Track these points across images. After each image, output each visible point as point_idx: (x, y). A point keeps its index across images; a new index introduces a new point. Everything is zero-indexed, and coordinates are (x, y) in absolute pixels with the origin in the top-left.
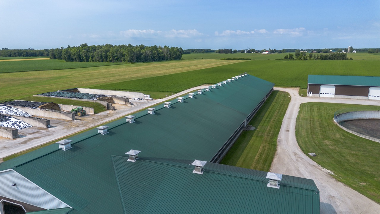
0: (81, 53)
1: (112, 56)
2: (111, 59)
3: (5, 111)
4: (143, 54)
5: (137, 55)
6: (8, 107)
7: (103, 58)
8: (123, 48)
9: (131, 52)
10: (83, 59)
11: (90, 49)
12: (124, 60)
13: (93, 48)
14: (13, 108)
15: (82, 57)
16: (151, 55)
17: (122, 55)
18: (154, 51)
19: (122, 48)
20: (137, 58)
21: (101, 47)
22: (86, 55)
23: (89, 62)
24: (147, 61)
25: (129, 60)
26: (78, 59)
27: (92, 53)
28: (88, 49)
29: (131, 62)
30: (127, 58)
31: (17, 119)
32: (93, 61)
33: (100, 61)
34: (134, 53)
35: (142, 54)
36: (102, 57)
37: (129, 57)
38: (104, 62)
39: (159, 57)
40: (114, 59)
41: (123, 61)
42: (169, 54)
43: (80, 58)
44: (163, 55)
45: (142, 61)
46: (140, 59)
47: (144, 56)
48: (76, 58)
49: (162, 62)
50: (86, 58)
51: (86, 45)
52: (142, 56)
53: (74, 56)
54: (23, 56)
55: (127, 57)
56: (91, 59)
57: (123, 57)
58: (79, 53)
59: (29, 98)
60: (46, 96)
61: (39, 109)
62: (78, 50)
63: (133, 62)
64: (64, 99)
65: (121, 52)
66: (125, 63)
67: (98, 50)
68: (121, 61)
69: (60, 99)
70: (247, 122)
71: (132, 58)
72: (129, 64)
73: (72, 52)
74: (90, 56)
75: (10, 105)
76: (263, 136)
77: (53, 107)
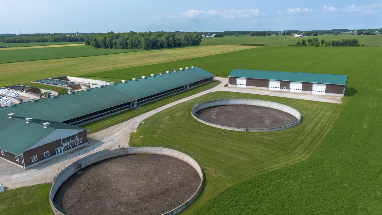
0: (106, 40)
1: (131, 44)
2: (130, 46)
3: (5, 92)
5: (153, 42)
6: (8, 90)
7: (124, 45)
9: (146, 40)
10: (107, 46)
11: (115, 36)
13: (117, 36)
14: (11, 90)
15: (107, 44)
16: (166, 42)
17: (140, 43)
18: (170, 38)
20: (154, 45)
21: (124, 34)
23: (113, 49)
24: (163, 48)
25: (145, 48)
26: (104, 46)
27: (115, 41)
28: (113, 37)
29: (147, 49)
31: (7, 98)
32: (116, 47)
33: (122, 48)
34: (150, 41)
35: (158, 42)
37: (145, 44)
38: (125, 49)
39: (175, 44)
40: (133, 46)
41: (140, 48)
42: (187, 41)
43: (106, 45)
44: (180, 41)
45: (158, 48)
46: (156, 46)
47: (160, 43)
48: (102, 45)
49: (178, 49)
50: (111, 45)
51: (112, 33)
52: (157, 43)
53: (101, 43)
54: (67, 41)
56: (114, 46)
58: (105, 41)
59: (28, 83)
60: (38, 83)
61: (24, 92)
62: (104, 38)
63: (149, 49)
64: (46, 85)
65: (139, 39)
66: (142, 50)
67: (121, 37)
68: (138, 48)
69: (45, 85)
70: (138, 104)
71: (148, 46)
72: (144, 51)
73: (99, 39)
74: (114, 43)
75: (11, 88)
76: (135, 112)
77: (35, 91)
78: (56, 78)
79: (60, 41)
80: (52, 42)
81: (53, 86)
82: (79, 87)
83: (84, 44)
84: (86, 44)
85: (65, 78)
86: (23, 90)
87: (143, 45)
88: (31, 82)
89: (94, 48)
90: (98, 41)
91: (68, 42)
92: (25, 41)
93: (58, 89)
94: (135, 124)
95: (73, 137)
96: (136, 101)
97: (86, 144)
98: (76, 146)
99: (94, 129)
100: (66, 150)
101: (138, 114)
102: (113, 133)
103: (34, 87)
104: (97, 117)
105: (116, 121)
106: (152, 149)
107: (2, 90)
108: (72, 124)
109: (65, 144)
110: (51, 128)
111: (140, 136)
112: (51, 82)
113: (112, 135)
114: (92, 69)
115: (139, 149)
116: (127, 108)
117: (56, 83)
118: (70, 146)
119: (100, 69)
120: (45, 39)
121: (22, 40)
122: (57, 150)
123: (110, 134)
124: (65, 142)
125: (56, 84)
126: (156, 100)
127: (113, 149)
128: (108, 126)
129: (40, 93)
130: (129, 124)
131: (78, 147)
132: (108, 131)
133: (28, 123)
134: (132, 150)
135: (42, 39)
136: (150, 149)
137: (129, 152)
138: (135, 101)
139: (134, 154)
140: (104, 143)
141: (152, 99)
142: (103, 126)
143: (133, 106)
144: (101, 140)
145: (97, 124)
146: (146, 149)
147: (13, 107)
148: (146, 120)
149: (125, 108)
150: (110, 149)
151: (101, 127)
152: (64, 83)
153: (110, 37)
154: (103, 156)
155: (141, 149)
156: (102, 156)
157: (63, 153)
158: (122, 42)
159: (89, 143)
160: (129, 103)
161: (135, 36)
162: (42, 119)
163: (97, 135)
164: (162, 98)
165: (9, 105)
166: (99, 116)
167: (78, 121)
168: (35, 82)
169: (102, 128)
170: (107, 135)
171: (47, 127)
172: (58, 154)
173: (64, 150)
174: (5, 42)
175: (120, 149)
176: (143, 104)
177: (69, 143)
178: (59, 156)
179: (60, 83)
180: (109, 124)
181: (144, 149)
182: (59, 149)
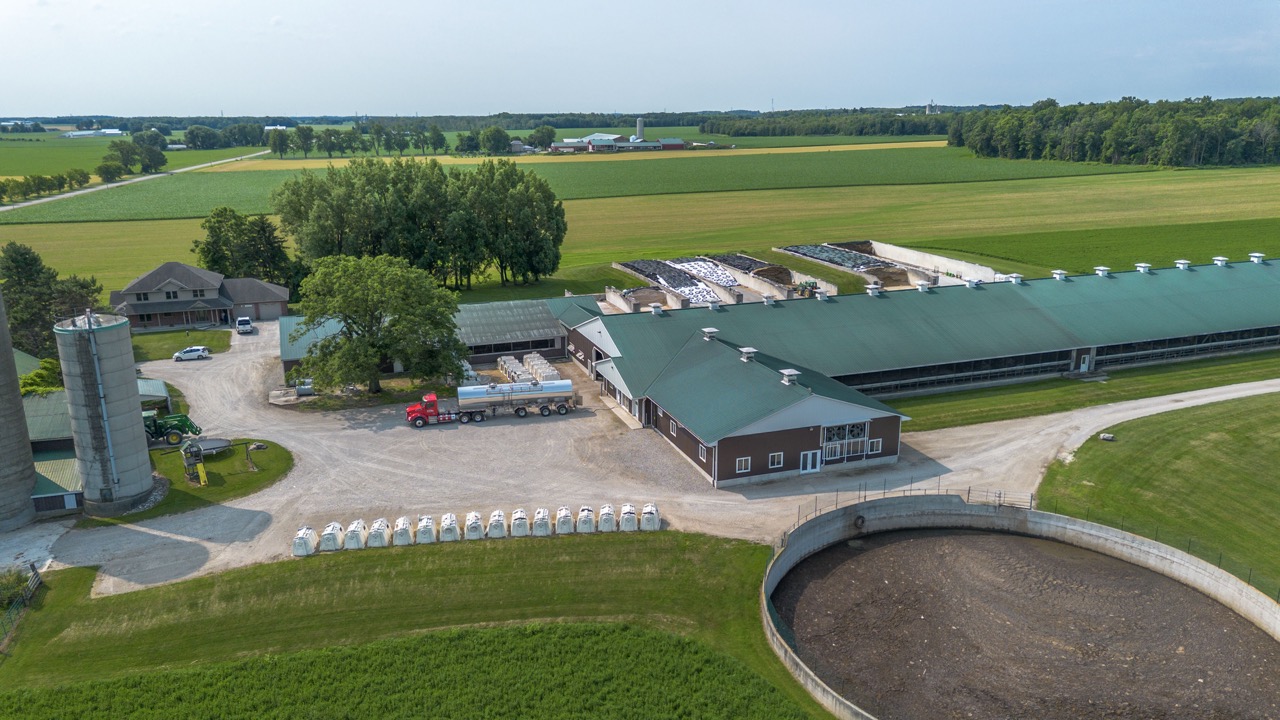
0: (1024, 130)
1: (1117, 143)
2: (1108, 153)
3: (705, 271)
4: (1241, 135)
5: (1213, 139)
7: (1087, 147)
9: (1183, 130)
10: (1024, 149)
12: (1156, 158)
14: (720, 267)
15: (1023, 144)
16: (1274, 138)
17: (1153, 140)
20: (1212, 150)
21: (1094, 108)
22: (1038, 137)
23: (1040, 161)
25: (1171, 159)
26: (1010, 150)
27: (1056, 133)
29: (1178, 164)
31: (707, 286)
32: (1053, 156)
33: (1076, 157)
34: (1202, 136)
36: (1082, 145)
37: (1175, 146)
38: (1086, 163)
40: (1122, 153)
41: (1152, 159)
43: (1018, 146)
45: (1231, 163)
46: (1221, 154)
47: (1244, 143)
48: (1004, 148)
50: (1035, 148)
51: (1051, 103)
52: (1231, 144)
53: (1002, 140)
55: (1167, 147)
56: (1048, 149)
57: (1153, 146)
58: (1018, 132)
59: (763, 252)
60: (790, 253)
61: (751, 274)
63: (1186, 165)
64: (811, 263)
65: (1151, 128)
66: (1155, 167)
67: (1080, 120)
68: (1143, 161)
69: (806, 261)
70: (1099, 364)
71: (1186, 151)
72: (1165, 173)
73: (998, 127)
74: (1048, 141)
75: (720, 261)
76: (1083, 393)
77: (777, 274)
78: (839, 245)
79: (874, 133)
80: (851, 134)
81: (827, 267)
82: (902, 278)
83: (944, 144)
84: (950, 144)
85: (864, 247)
86: (748, 269)
87: (1166, 150)
88: (774, 249)
89: (975, 156)
90: (993, 131)
91: (897, 135)
92: (778, 131)
93: (840, 277)
94: (1070, 432)
95: (856, 429)
96: (1093, 353)
97: (892, 459)
98: (860, 458)
99: (924, 418)
100: (828, 463)
101: (1091, 401)
102: (984, 447)
103: (777, 264)
104: (941, 383)
105: (1003, 409)
106: (1126, 542)
107: (700, 263)
108: (859, 390)
109: (831, 445)
110: (801, 389)
111: (1085, 482)
112: (824, 255)
113: (980, 453)
114: (955, 226)
115: (1072, 527)
116: (1051, 371)
117: (836, 259)
118: (841, 453)
119: (980, 226)
120: (833, 127)
121: (771, 127)
122: (805, 456)
123: (975, 447)
124: (829, 439)
125: (836, 263)
126: (1179, 360)
127: (976, 498)
128: (972, 418)
129: (790, 283)
130: (1051, 430)
131: (864, 463)
132: (969, 434)
133: (745, 361)
134: (1044, 521)
135: (822, 126)
136: (1117, 539)
137: (1030, 526)
138: (1087, 351)
139: (1047, 539)
140: (949, 471)
141: (1162, 356)
142: (956, 415)
143: (1078, 366)
144: (939, 458)
145: (936, 405)
146: (1100, 534)
147: (717, 310)
148: (1117, 430)
149: (1045, 370)
150: (965, 498)
151: (949, 419)
152: (859, 262)
153: (1040, 120)
154: (937, 511)
155: (1080, 529)
156: (934, 514)
157: (818, 469)
158: (1082, 138)
159: (899, 459)
160: (1065, 355)
161: (1137, 113)
162: (782, 358)
163: (928, 442)
164: (1209, 356)
165: (710, 305)
166: (950, 381)
167: (878, 385)
168: (781, 251)
169: (952, 421)
170: (964, 448)
171: (789, 381)
172: (805, 468)
173: (822, 463)
174: (729, 134)
175: (1000, 505)
176: (1119, 367)
177: (842, 445)
178: (806, 474)
179: (849, 260)
180: (976, 413)
181: (1093, 532)
182: (810, 454)
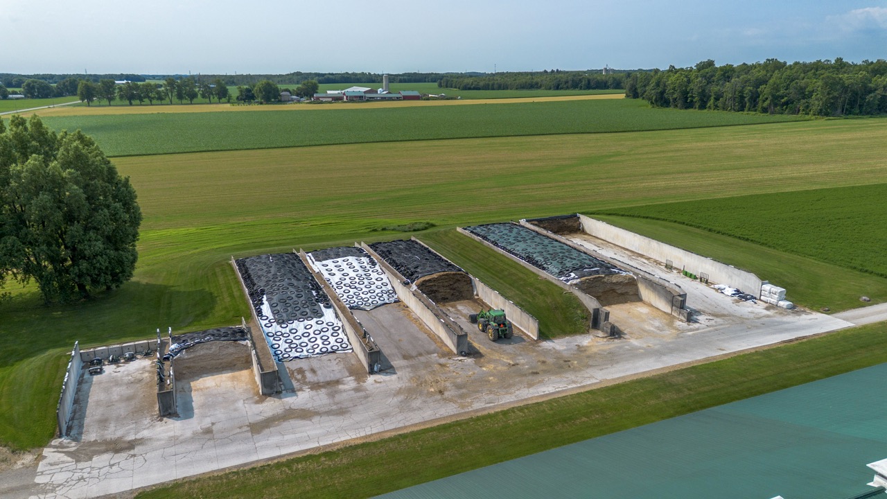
0: (691, 86)
1: (773, 96)
2: (765, 104)
4: (876, 90)
5: (855, 93)
6: (371, 260)
7: (746, 99)
8: (813, 71)
10: (692, 101)
11: (718, 73)
12: (807, 109)
13: (725, 73)
14: (377, 267)
15: (691, 96)
17: (804, 94)
19: (811, 70)
20: (852, 103)
21: (746, 68)
22: (704, 91)
23: (705, 111)
25: (821, 110)
26: (680, 101)
27: (719, 87)
28: (712, 76)
29: (827, 114)
30: (816, 102)
32: (716, 107)
33: (737, 108)
34: (845, 89)
35: (871, 91)
36: (742, 97)
37: (824, 99)
38: (745, 112)
40: (776, 105)
41: (803, 110)
43: (686, 98)
45: (868, 113)
46: (861, 106)
47: (879, 97)
48: (675, 99)
50: (701, 100)
51: (710, 63)
52: (869, 98)
53: (673, 93)
54: (581, 89)
55: (817, 99)
56: (712, 101)
57: (804, 99)
58: (686, 86)
60: (476, 238)
61: (413, 287)
62: (685, 79)
63: (833, 115)
65: (802, 83)
66: (807, 117)
67: (738, 77)
68: (796, 112)
71: (833, 104)
73: (669, 82)
74: (712, 94)
75: (380, 254)
77: (455, 284)
78: (541, 223)
79: (568, 88)
80: (550, 89)
82: (630, 290)
83: (622, 96)
84: (627, 96)
85: (571, 222)
86: (412, 274)
88: (459, 229)
89: (650, 106)
90: (665, 86)
91: (584, 89)
107: (352, 259)
112: (521, 245)
117: (537, 255)
120: (537, 84)
135: (529, 82)
153: (704, 76)
158: (741, 92)
179: (553, 255)
